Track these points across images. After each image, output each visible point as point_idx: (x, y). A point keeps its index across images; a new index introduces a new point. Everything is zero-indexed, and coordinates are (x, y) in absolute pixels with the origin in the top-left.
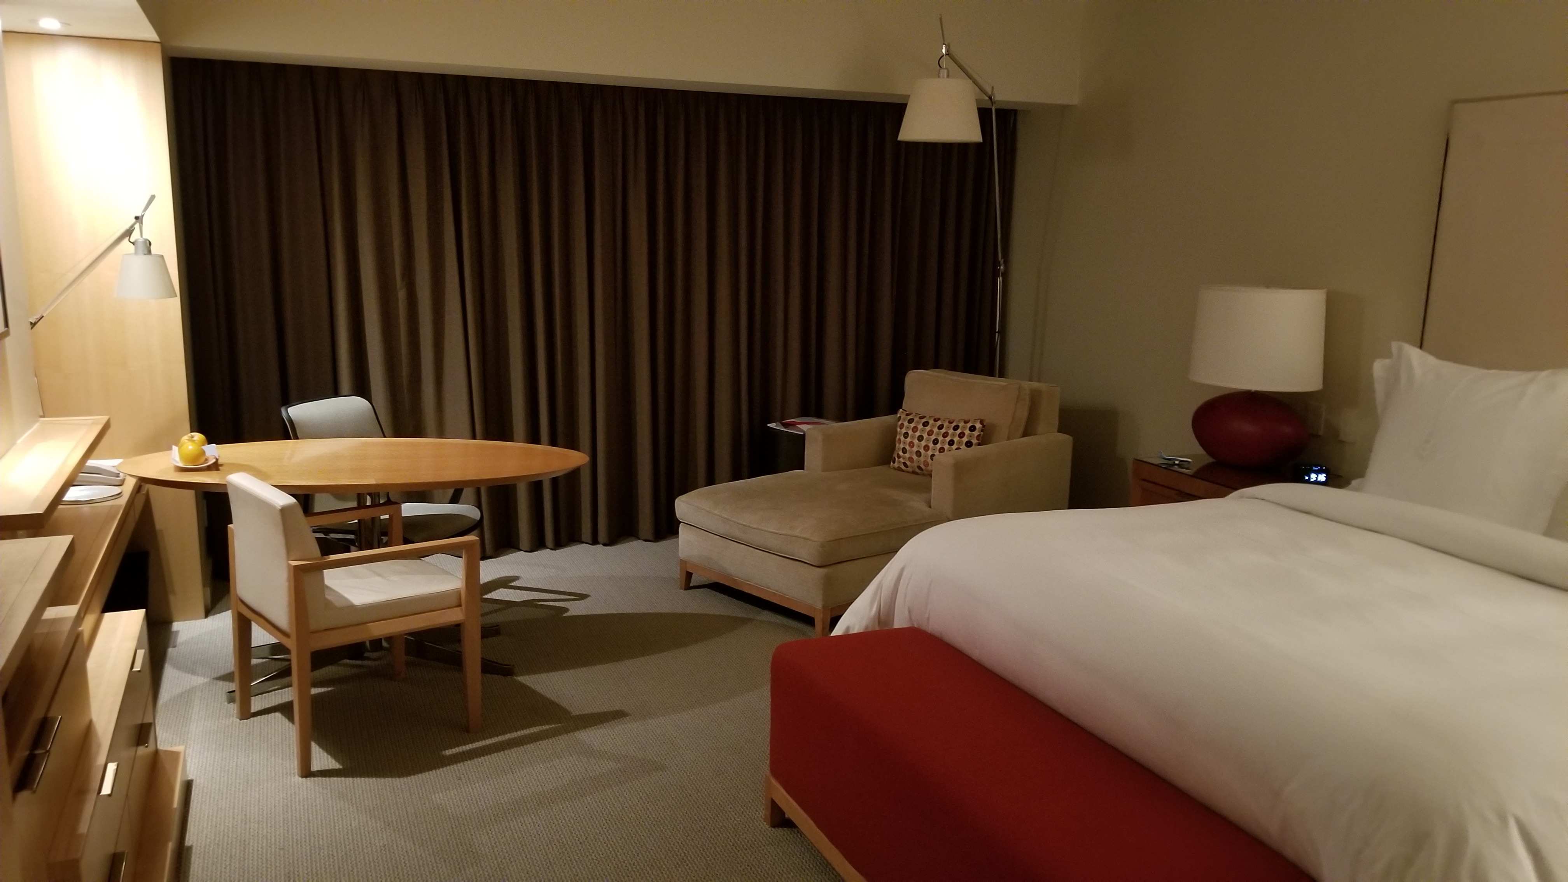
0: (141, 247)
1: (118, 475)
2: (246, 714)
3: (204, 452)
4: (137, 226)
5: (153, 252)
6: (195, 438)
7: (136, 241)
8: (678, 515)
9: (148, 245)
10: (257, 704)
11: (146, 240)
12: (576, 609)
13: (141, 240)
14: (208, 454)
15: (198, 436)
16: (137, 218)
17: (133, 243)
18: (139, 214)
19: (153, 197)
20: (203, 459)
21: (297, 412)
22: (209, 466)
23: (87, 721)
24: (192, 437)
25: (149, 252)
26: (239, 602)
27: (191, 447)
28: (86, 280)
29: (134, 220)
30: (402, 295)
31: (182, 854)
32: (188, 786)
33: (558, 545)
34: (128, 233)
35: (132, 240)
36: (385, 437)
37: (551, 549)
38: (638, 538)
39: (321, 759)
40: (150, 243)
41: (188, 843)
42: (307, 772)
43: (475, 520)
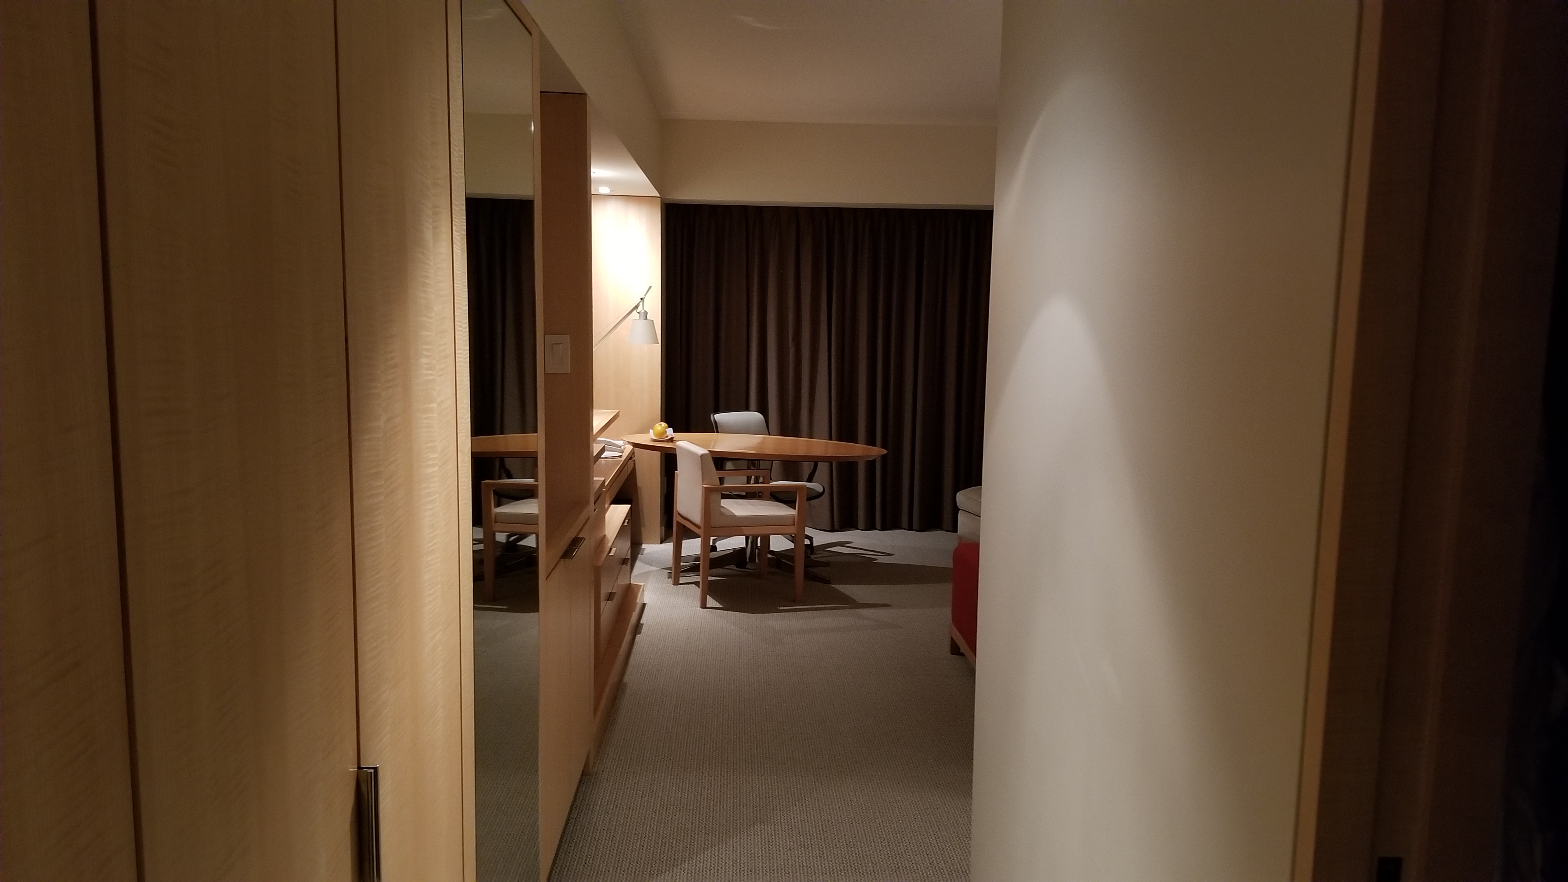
0: (642, 315)
1: (620, 447)
2: (676, 583)
3: (666, 432)
4: (641, 303)
5: (648, 318)
6: (663, 425)
7: (640, 312)
8: (958, 505)
9: (646, 313)
10: (682, 580)
11: (645, 311)
12: (881, 560)
13: (643, 311)
14: (668, 433)
15: (664, 424)
16: (641, 299)
17: (639, 313)
18: (643, 297)
19: (650, 287)
20: (666, 436)
21: (720, 417)
22: (667, 440)
23: (604, 534)
24: (661, 424)
25: (646, 318)
26: (678, 515)
27: (659, 428)
28: (612, 335)
29: (640, 300)
30: (792, 351)
31: (638, 628)
32: (644, 605)
33: (884, 528)
34: (636, 307)
35: (638, 311)
36: (770, 435)
37: (880, 530)
38: (943, 529)
39: (711, 602)
40: (647, 313)
41: (642, 622)
42: (704, 606)
43: (819, 492)
